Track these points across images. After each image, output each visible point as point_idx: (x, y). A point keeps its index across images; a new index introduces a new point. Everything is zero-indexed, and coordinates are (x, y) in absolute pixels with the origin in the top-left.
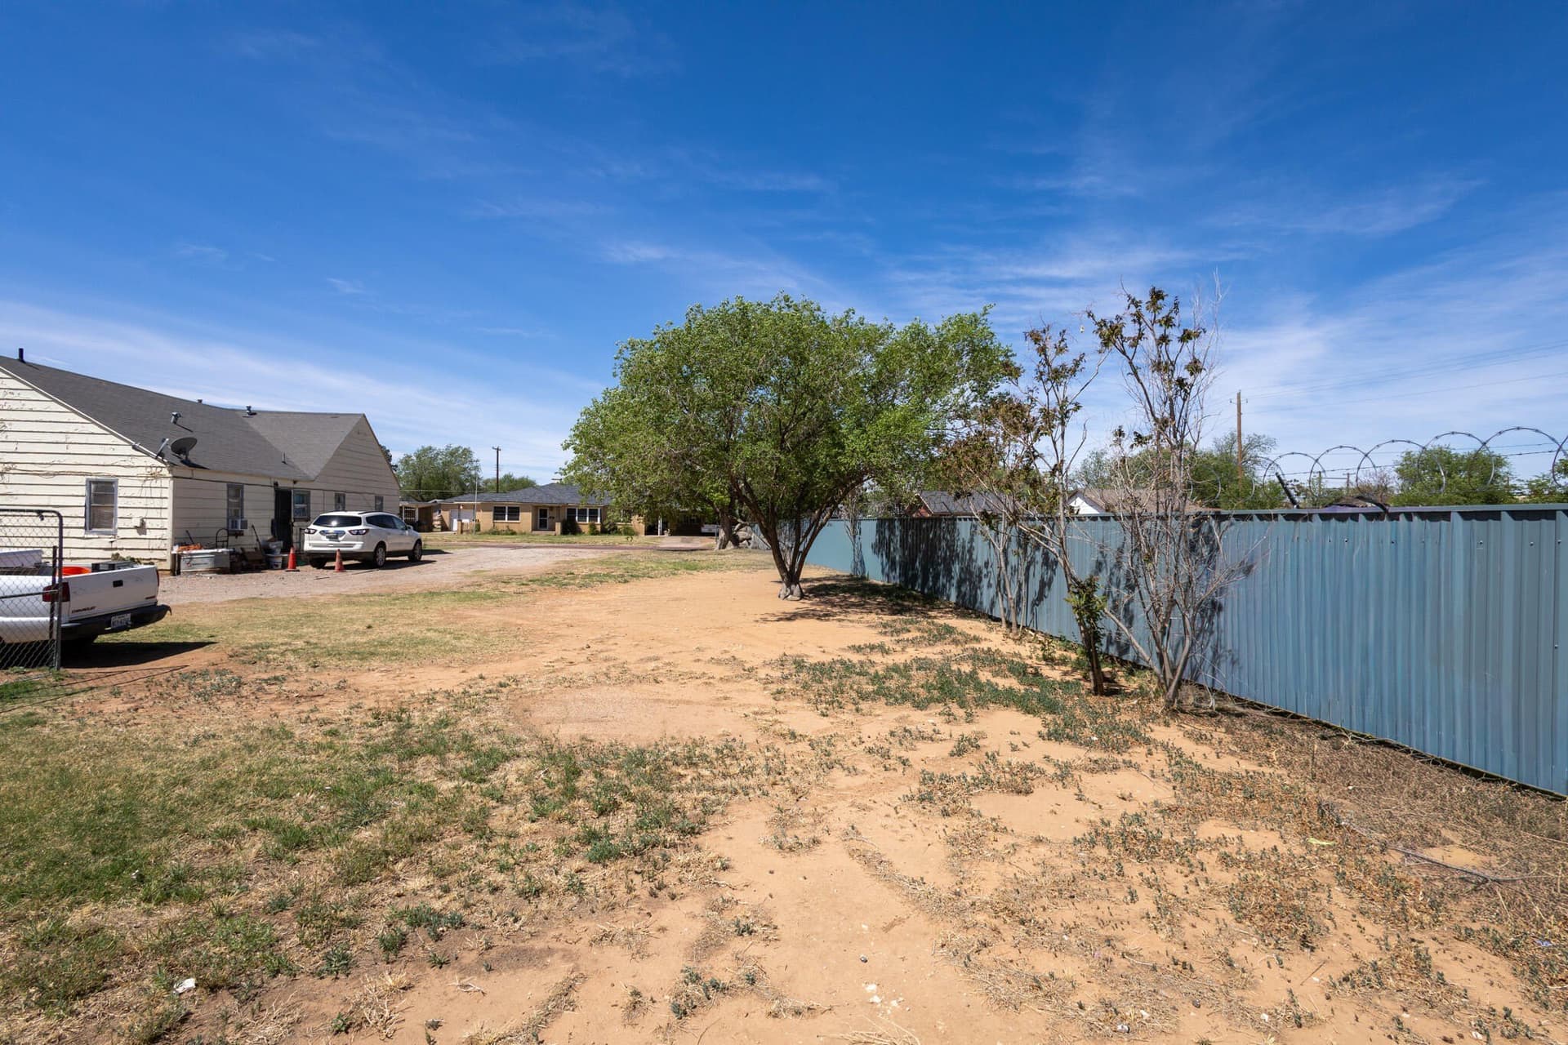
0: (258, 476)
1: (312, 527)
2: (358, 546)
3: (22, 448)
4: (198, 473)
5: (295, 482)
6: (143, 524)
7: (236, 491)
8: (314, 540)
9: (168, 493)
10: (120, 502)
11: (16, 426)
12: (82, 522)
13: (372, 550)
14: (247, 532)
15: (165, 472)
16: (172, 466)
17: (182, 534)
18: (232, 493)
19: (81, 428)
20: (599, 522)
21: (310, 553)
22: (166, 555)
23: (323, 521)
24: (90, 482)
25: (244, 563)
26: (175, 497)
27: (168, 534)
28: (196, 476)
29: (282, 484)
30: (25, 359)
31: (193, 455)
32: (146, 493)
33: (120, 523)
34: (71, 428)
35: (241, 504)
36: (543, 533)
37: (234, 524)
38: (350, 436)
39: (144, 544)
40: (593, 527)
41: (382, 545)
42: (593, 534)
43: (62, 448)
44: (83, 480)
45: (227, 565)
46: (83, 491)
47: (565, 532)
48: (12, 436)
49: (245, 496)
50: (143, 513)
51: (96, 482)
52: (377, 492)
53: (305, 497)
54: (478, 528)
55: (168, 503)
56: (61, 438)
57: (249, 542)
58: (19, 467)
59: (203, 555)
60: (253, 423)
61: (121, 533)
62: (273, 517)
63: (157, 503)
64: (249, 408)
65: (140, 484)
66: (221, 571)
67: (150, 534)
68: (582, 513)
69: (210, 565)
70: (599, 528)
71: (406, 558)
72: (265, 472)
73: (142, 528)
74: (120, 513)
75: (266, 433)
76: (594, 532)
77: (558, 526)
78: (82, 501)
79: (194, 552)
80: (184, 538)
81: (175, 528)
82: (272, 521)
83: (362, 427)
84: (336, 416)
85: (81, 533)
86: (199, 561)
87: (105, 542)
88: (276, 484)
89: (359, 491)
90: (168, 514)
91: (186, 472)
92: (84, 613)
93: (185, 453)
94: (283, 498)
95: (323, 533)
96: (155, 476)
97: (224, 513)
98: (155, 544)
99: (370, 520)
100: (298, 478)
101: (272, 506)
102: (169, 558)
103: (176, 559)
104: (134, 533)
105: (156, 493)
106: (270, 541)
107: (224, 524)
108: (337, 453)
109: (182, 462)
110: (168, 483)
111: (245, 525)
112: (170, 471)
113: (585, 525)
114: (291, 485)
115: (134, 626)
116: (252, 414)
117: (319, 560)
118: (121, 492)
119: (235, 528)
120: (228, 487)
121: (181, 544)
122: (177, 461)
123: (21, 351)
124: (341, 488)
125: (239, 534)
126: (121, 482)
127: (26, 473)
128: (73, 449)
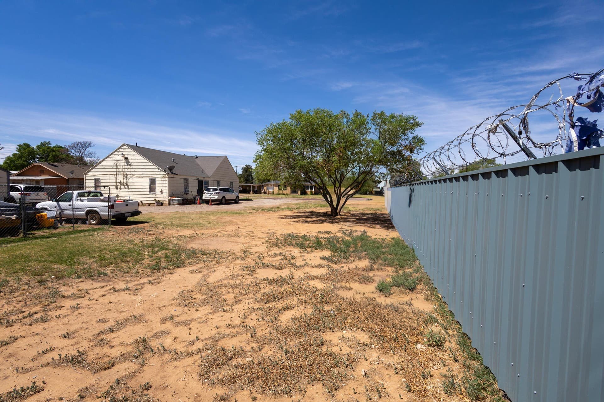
0: (193, 176)
1: (205, 191)
2: (216, 198)
3: (136, 170)
4: (175, 176)
5: (204, 178)
6: (162, 191)
7: (186, 181)
8: (205, 196)
9: (167, 182)
10: (157, 185)
11: (134, 164)
12: (148, 190)
13: (221, 199)
14: (190, 193)
15: (166, 176)
16: (168, 174)
17: (171, 194)
18: (185, 181)
19: (148, 164)
20: (314, 190)
21: (205, 200)
22: (167, 200)
23: (208, 190)
24: (150, 179)
25: (188, 202)
26: (169, 183)
27: (167, 194)
28: (175, 177)
29: (200, 179)
30: (137, 145)
31: (174, 171)
32: (162, 182)
33: (157, 190)
34: (146, 164)
35: (188, 185)
36: (294, 194)
37: (186, 191)
38: (222, 163)
39: (162, 196)
40: (311, 192)
41: (224, 197)
42: (311, 195)
43: (144, 170)
44: (148, 179)
45: (181, 202)
46: (149, 181)
47: (302, 194)
48: (134, 167)
49: (189, 182)
50: (162, 188)
51: (152, 179)
52: (232, 181)
53: (207, 183)
54: (273, 193)
55: (167, 185)
56: (144, 167)
57: (190, 196)
58: (135, 175)
59: (175, 199)
60: (197, 160)
61: (157, 193)
62: (197, 189)
63: (165, 185)
64: (196, 156)
65: (161, 179)
66: (180, 204)
67: (164, 194)
68: (308, 187)
69: (177, 203)
70: (314, 192)
71: (234, 202)
72: (195, 175)
73: (162, 192)
74: (157, 188)
75: (200, 163)
76: (312, 194)
77: (299, 192)
78: (148, 184)
79: (173, 199)
80: (171, 195)
81: (169, 192)
82: (197, 190)
83: (225, 160)
84: (218, 157)
85: (148, 193)
86: (175, 201)
87: (153, 196)
88: (198, 179)
89: (225, 180)
90: (167, 188)
91: (172, 176)
92: (118, 212)
93: (172, 170)
94: (200, 183)
95: (208, 193)
96: (164, 177)
97: (183, 188)
98: (165, 196)
99: (220, 190)
100: (204, 177)
101: (197, 185)
102: (168, 201)
103: (169, 201)
104: (160, 193)
105: (165, 182)
106: (196, 196)
107: (183, 190)
108: (217, 169)
109: (171, 173)
110: (167, 179)
111: (188, 191)
112: (168, 176)
113: (309, 192)
114: (202, 179)
115: (131, 216)
116: (197, 157)
117: (207, 202)
118: (157, 182)
119: (186, 192)
120: (184, 180)
121: (171, 197)
122: (170, 172)
123: (136, 143)
124: (219, 180)
125: (187, 194)
126: (157, 179)
127: (137, 177)
128: (147, 170)
